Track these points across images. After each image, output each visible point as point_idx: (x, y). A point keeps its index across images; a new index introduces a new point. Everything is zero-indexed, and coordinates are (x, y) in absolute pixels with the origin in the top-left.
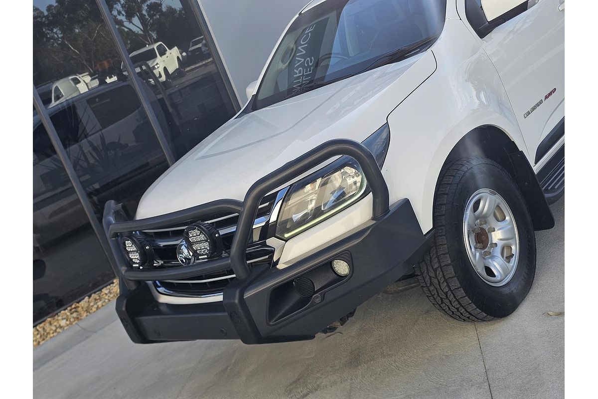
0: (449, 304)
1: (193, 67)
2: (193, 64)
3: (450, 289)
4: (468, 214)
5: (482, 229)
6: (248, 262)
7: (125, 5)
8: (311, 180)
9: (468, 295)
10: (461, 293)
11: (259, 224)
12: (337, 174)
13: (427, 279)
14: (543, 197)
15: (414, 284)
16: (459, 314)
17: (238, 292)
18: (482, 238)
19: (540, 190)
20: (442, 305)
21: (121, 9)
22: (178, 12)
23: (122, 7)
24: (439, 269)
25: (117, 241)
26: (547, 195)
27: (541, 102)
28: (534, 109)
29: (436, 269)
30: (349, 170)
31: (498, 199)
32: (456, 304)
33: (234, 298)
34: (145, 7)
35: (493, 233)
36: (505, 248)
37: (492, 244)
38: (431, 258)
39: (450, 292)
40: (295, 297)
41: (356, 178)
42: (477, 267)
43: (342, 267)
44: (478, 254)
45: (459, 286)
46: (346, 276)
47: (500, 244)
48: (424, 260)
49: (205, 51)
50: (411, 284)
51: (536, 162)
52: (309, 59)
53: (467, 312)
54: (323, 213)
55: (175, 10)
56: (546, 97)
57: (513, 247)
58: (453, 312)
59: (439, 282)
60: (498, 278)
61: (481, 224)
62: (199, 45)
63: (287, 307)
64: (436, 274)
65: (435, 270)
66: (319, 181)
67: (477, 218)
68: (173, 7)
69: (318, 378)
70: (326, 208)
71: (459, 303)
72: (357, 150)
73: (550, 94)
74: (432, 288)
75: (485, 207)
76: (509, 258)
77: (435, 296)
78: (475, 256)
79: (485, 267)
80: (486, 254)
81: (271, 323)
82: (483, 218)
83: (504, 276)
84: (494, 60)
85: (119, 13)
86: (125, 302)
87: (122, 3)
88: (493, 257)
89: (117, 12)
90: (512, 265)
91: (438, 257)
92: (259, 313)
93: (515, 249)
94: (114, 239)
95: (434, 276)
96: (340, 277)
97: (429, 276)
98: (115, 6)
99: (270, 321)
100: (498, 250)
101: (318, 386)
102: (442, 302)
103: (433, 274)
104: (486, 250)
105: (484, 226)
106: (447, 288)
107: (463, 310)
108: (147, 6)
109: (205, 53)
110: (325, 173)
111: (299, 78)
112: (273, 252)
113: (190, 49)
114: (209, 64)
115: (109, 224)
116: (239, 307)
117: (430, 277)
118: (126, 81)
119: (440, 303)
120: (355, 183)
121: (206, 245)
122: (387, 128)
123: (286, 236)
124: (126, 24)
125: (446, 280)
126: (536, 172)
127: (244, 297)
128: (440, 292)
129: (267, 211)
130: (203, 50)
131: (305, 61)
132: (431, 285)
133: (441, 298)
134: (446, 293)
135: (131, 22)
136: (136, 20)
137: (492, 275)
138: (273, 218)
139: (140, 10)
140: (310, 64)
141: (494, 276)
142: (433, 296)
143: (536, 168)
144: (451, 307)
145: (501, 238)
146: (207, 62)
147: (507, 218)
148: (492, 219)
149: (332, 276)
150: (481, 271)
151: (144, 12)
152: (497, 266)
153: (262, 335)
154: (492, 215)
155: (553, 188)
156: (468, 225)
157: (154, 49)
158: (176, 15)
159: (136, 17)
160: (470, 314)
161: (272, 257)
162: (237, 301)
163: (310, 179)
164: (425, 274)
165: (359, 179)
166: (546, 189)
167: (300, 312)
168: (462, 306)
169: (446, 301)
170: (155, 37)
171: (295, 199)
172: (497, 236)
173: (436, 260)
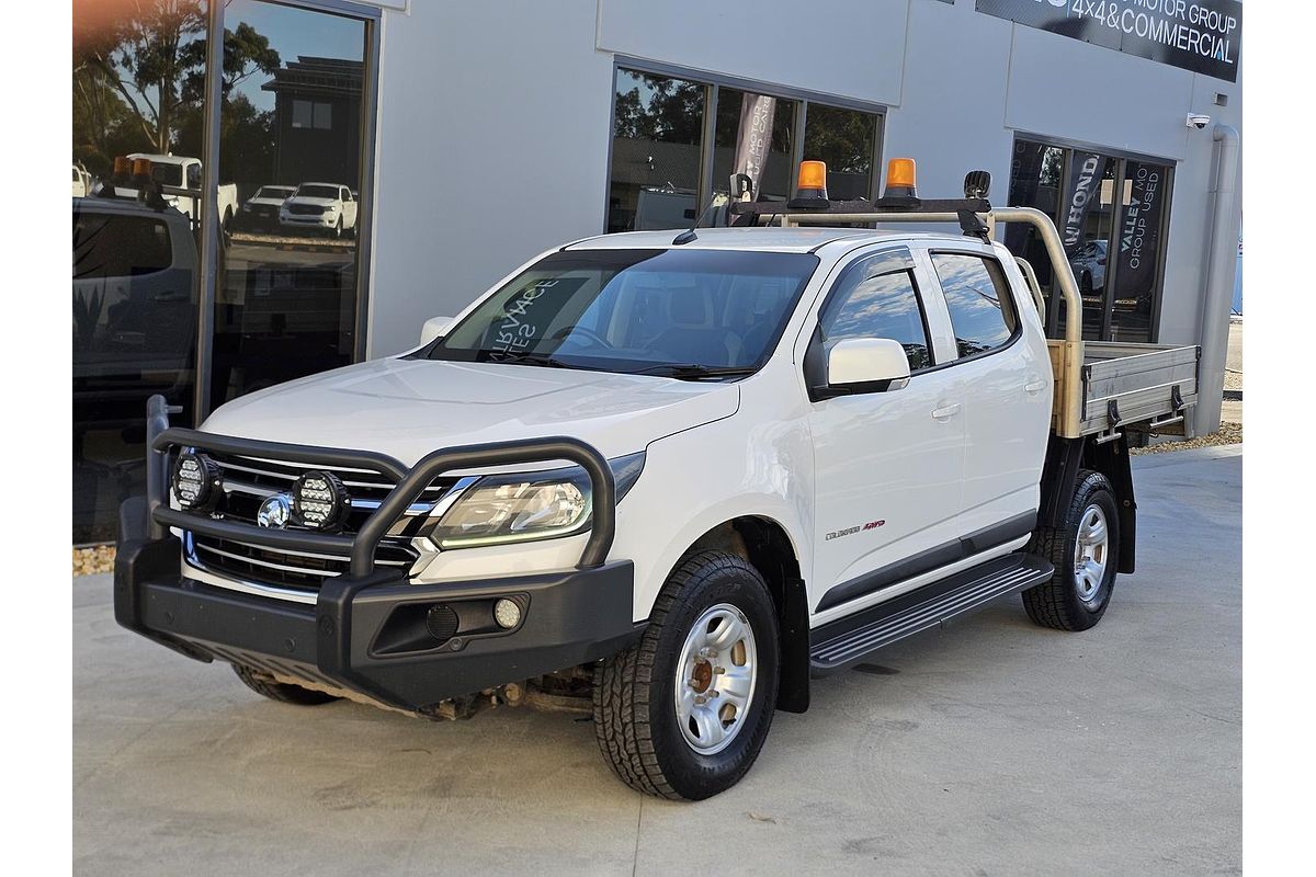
0: (621, 744)
1: (251, 238)
2: (250, 232)
3: (633, 721)
4: (698, 630)
5: (707, 662)
6: (377, 562)
7: (146, 53)
8: (514, 480)
9: (653, 738)
10: (646, 731)
11: (414, 510)
12: (549, 488)
13: (607, 695)
14: (808, 664)
15: (576, 710)
16: (628, 765)
17: (347, 591)
18: (703, 675)
19: (808, 654)
20: (610, 744)
21: (133, 56)
22: (257, 117)
23: (137, 53)
24: (631, 686)
25: (161, 456)
26: (813, 663)
27: (857, 529)
28: (843, 533)
29: (627, 683)
30: (569, 489)
31: (746, 631)
32: (631, 747)
33: (339, 597)
34: (185, 75)
35: (719, 676)
36: (728, 707)
37: (712, 691)
38: (625, 665)
39: (630, 725)
40: (422, 632)
41: (573, 507)
42: (681, 709)
43: (508, 614)
44: (688, 693)
45: (648, 719)
46: (509, 628)
47: (724, 697)
48: (614, 665)
49: (283, 219)
50: (573, 707)
51: (819, 610)
52: (527, 326)
53: (643, 766)
54: (509, 532)
55: (254, 109)
56: (867, 527)
57: (739, 710)
58: (621, 759)
59: (622, 704)
60: (702, 742)
61: (709, 656)
62: (279, 202)
63: (406, 641)
64: (622, 691)
65: (624, 685)
66: (524, 487)
67: (707, 644)
68: (251, 102)
69: (374, 794)
70: (518, 528)
71: (637, 747)
72: (597, 465)
73: (874, 525)
74: (607, 711)
75: (724, 632)
76: (727, 723)
77: (607, 725)
78: (684, 692)
79: (691, 717)
80: (698, 701)
81: (374, 654)
82: (717, 649)
83: (710, 744)
84: (818, 446)
85: (127, 62)
86: (138, 552)
87: (141, 46)
88: (706, 710)
89: (122, 56)
90: (727, 733)
91: (636, 667)
92: (364, 633)
93: (741, 713)
94: (159, 452)
95: (618, 692)
96: (499, 627)
97: (612, 691)
98: (123, 44)
99: (374, 650)
100: (716, 705)
101: (373, 803)
102: (613, 738)
103: (617, 690)
104: (701, 695)
105: (711, 660)
106: (629, 717)
107: (638, 760)
108: (191, 74)
109: (282, 222)
110: (539, 480)
111: (504, 345)
112: (414, 560)
113: (252, 200)
114: (286, 247)
115: (158, 428)
116: (340, 612)
117: (612, 693)
118: (161, 212)
119: (609, 738)
120: (570, 512)
121: (327, 509)
122: (641, 460)
123: (446, 543)
124: (132, 90)
125: (632, 705)
126: (812, 625)
127: (353, 602)
128: (617, 720)
129: (432, 498)
130: (282, 215)
131: (520, 326)
132: (608, 705)
133: (615, 732)
134: (625, 725)
135: (141, 89)
136: (153, 91)
137: (697, 733)
138: (439, 509)
139: (170, 79)
140: (527, 335)
141: (698, 736)
142: (604, 723)
143: (815, 620)
144: (622, 750)
145: (728, 689)
146: (284, 241)
147: (748, 664)
148: (726, 655)
149: (489, 622)
150: (683, 717)
151: (178, 85)
152: (708, 724)
153: (352, 663)
154: (730, 649)
155: (826, 659)
156: (693, 643)
157: (181, 166)
158: (250, 121)
159: (156, 87)
160: (645, 770)
161: (408, 568)
162: (341, 602)
163: (511, 479)
164: (606, 687)
165: (577, 510)
166: (816, 658)
167: (425, 654)
168: (639, 755)
169: (620, 738)
170: (173, 142)
171: (481, 496)
172: (723, 683)
173: (632, 670)
